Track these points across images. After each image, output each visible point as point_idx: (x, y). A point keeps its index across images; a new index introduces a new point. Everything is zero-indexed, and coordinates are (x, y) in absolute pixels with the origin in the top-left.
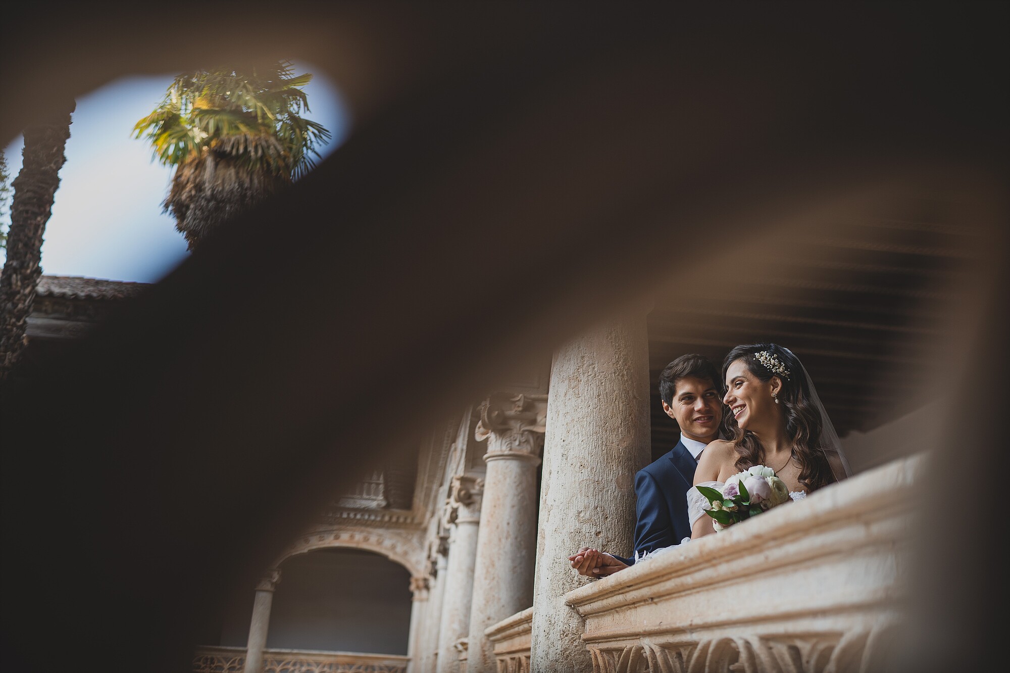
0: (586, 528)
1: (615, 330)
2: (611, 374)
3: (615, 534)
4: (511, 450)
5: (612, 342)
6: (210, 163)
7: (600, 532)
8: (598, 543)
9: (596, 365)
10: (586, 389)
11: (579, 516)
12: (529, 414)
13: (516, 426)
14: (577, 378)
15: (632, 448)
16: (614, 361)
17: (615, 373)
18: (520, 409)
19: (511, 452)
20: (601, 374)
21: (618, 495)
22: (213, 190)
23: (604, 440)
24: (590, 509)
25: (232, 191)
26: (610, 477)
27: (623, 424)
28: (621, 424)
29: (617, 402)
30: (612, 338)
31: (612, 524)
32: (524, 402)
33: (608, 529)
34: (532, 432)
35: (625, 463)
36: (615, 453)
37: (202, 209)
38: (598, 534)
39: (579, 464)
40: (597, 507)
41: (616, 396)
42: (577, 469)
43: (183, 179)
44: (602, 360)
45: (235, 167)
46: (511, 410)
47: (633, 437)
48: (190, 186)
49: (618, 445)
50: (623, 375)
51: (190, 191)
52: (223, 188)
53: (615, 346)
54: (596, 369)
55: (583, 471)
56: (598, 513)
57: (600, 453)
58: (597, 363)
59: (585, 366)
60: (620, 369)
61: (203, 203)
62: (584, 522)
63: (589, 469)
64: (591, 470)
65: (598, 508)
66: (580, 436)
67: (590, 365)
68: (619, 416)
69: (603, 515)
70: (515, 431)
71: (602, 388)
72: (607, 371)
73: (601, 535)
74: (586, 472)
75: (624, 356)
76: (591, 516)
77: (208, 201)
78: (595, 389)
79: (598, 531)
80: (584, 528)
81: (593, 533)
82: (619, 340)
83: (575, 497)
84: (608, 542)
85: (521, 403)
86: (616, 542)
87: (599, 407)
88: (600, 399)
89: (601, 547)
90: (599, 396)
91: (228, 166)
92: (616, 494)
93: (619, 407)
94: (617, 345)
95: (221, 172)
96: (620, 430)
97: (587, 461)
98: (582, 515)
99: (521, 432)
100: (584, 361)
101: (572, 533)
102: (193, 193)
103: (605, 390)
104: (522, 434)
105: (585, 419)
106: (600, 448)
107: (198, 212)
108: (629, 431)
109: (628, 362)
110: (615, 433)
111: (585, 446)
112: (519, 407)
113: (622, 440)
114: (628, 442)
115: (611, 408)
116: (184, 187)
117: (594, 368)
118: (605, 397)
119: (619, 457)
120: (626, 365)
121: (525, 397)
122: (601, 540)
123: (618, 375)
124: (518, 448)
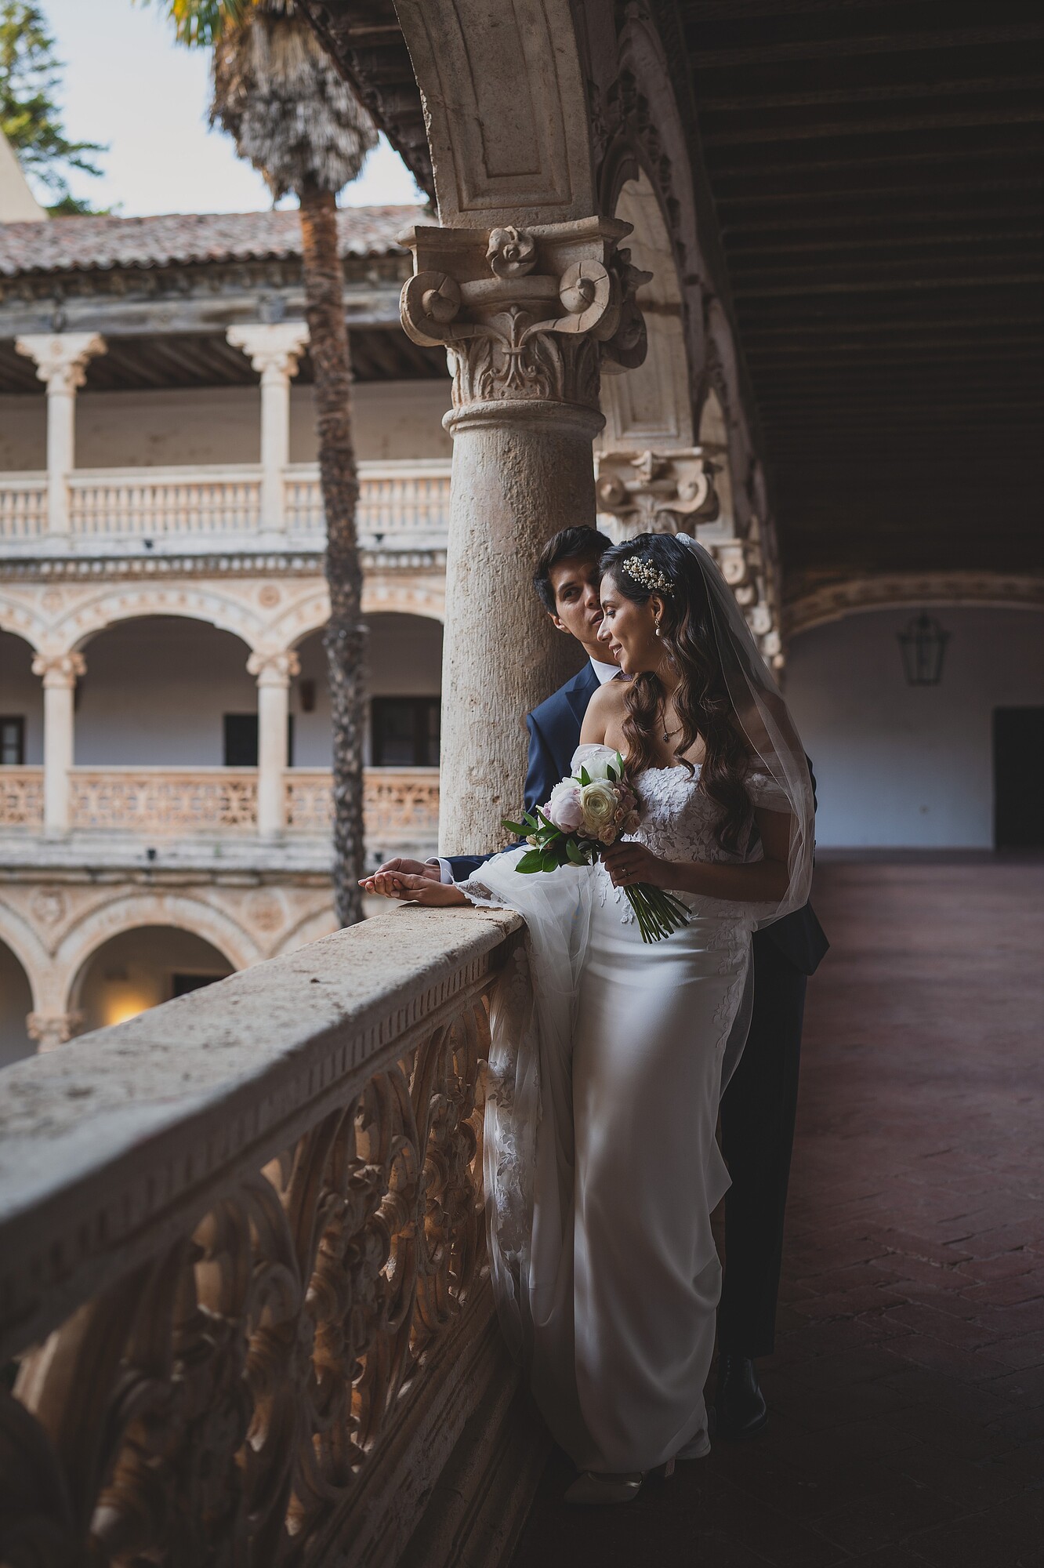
0: (479, 791)
1: (516, 482)
2: (511, 556)
3: (520, 799)
5: (512, 504)
6: (258, 33)
7: (498, 797)
8: (496, 813)
9: (490, 543)
10: (476, 584)
11: (470, 774)
12: (662, 484)
13: (644, 503)
14: (466, 565)
15: (547, 667)
16: (516, 534)
17: (517, 553)
18: (648, 477)
20: (497, 557)
21: (524, 741)
22: (271, 82)
23: (502, 660)
24: (484, 764)
25: (301, 79)
26: (512, 716)
27: (530, 632)
28: (527, 632)
29: (521, 600)
30: (512, 497)
31: (515, 784)
32: (653, 465)
33: (509, 792)
34: (673, 513)
35: (534, 692)
36: (518, 678)
37: (262, 119)
38: (495, 799)
39: (469, 699)
40: (493, 761)
41: (520, 590)
42: (467, 706)
43: (225, 68)
44: (498, 535)
45: (300, 32)
46: (635, 479)
47: (547, 650)
48: (236, 80)
49: (523, 666)
50: (530, 555)
51: (237, 89)
52: (286, 76)
53: (518, 509)
54: (489, 550)
55: (474, 709)
56: (494, 770)
57: (496, 680)
58: (490, 539)
59: (475, 545)
60: (526, 546)
61: (260, 107)
62: (477, 783)
63: (481, 705)
64: (484, 707)
65: (495, 763)
66: (470, 656)
67: (481, 544)
68: (524, 621)
69: (502, 772)
70: (644, 514)
71: (498, 580)
72: (505, 551)
73: (500, 801)
74: (478, 710)
75: (531, 523)
76: (485, 775)
77: (268, 102)
78: (488, 582)
79: (495, 795)
80: (477, 793)
81: (488, 799)
82: (524, 497)
83: (466, 747)
84: (511, 810)
85: (647, 468)
86: (521, 810)
87: (493, 610)
88: (495, 597)
89: (500, 819)
90: (493, 592)
91: (289, 31)
92: (520, 739)
93: (524, 607)
94: (521, 506)
95: (280, 44)
96: (525, 643)
97: (479, 694)
98: (474, 772)
99: (655, 514)
100: (474, 537)
101: (463, 798)
102: (243, 92)
103: (502, 582)
104: (657, 518)
105: (475, 630)
106: (496, 674)
107: (257, 126)
108: (540, 643)
109: (540, 531)
110: (518, 648)
111: (476, 671)
112: (645, 473)
113: (530, 658)
114: (540, 659)
115: (511, 609)
116: (228, 83)
117: (487, 548)
118: (503, 594)
119: (524, 685)
120: (535, 537)
121: (654, 456)
122: (499, 808)
123: (522, 556)
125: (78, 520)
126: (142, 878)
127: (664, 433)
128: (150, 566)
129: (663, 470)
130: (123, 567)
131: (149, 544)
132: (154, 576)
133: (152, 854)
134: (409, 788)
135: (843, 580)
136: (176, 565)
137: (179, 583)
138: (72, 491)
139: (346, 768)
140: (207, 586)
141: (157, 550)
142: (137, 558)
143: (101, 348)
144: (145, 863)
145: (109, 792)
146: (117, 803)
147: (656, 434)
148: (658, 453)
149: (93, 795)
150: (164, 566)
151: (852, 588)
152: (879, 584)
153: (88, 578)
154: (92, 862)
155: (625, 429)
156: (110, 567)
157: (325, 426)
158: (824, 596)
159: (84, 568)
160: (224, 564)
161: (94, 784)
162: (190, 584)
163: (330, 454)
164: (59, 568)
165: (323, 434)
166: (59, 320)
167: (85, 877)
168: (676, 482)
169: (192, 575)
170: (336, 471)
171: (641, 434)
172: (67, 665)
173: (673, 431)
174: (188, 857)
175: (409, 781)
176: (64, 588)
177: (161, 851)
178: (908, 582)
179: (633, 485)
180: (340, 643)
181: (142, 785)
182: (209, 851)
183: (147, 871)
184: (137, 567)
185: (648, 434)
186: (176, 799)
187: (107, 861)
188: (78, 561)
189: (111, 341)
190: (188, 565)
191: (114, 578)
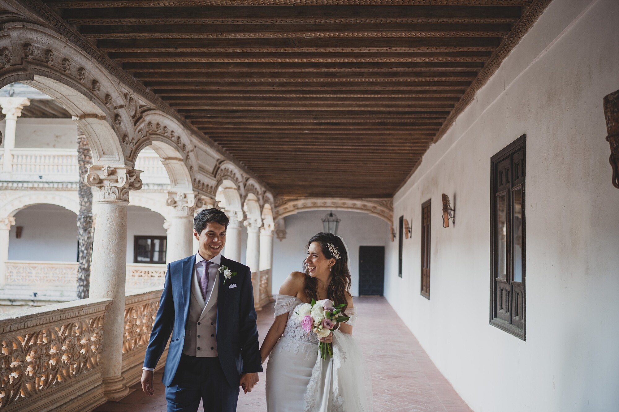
4: (104, 198)
12: (112, 177)
13: (106, 183)
18: (107, 174)
19: (104, 200)
32: (108, 171)
34: (116, 187)
70: (106, 187)
85: (106, 171)
99: (110, 187)
124: (109, 196)
125: (15, 166)
126: (31, 303)
127: (115, 159)
128: (41, 185)
129: (113, 172)
130: (30, 185)
131: (41, 177)
132: (42, 189)
133: (35, 294)
134: (137, 272)
135: (297, 200)
136: (51, 185)
137: (52, 192)
138: (13, 156)
139: (83, 267)
140: (63, 193)
141: (44, 180)
142: (35, 182)
143: (28, 104)
144: (33, 298)
145: (21, 270)
146: (24, 275)
147: (111, 159)
148: (110, 166)
149: (15, 271)
150: (46, 185)
151: (300, 203)
152: (309, 202)
153: (16, 189)
154: (11, 298)
155: (100, 157)
156: (25, 185)
157: (79, 140)
158: (290, 205)
159: (15, 185)
160: (69, 186)
161: (15, 267)
162: (57, 193)
163: (81, 150)
164: (5, 184)
165: (79, 143)
166: (11, 92)
167: (9, 303)
168: (117, 176)
169: (57, 189)
170: (83, 157)
171: (106, 159)
172: (7, 221)
173: (117, 159)
174: (50, 296)
175: (137, 269)
176: (7, 192)
177: (39, 293)
178: (319, 201)
179: (102, 177)
180: (82, 220)
181: (34, 268)
182: (58, 294)
183: (33, 301)
184: (36, 185)
185: (109, 159)
186: (47, 273)
187: (17, 297)
188: (13, 182)
189: (32, 101)
190: (56, 185)
191: (27, 189)
